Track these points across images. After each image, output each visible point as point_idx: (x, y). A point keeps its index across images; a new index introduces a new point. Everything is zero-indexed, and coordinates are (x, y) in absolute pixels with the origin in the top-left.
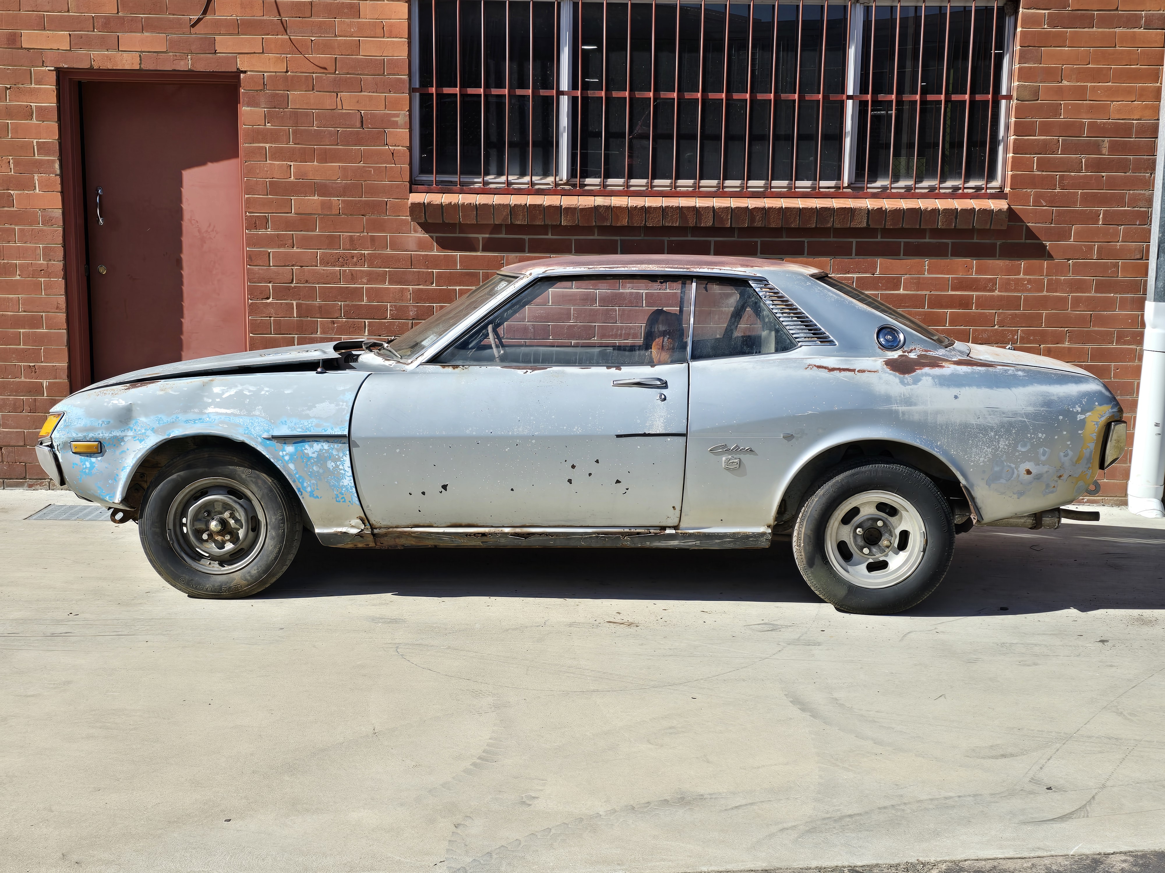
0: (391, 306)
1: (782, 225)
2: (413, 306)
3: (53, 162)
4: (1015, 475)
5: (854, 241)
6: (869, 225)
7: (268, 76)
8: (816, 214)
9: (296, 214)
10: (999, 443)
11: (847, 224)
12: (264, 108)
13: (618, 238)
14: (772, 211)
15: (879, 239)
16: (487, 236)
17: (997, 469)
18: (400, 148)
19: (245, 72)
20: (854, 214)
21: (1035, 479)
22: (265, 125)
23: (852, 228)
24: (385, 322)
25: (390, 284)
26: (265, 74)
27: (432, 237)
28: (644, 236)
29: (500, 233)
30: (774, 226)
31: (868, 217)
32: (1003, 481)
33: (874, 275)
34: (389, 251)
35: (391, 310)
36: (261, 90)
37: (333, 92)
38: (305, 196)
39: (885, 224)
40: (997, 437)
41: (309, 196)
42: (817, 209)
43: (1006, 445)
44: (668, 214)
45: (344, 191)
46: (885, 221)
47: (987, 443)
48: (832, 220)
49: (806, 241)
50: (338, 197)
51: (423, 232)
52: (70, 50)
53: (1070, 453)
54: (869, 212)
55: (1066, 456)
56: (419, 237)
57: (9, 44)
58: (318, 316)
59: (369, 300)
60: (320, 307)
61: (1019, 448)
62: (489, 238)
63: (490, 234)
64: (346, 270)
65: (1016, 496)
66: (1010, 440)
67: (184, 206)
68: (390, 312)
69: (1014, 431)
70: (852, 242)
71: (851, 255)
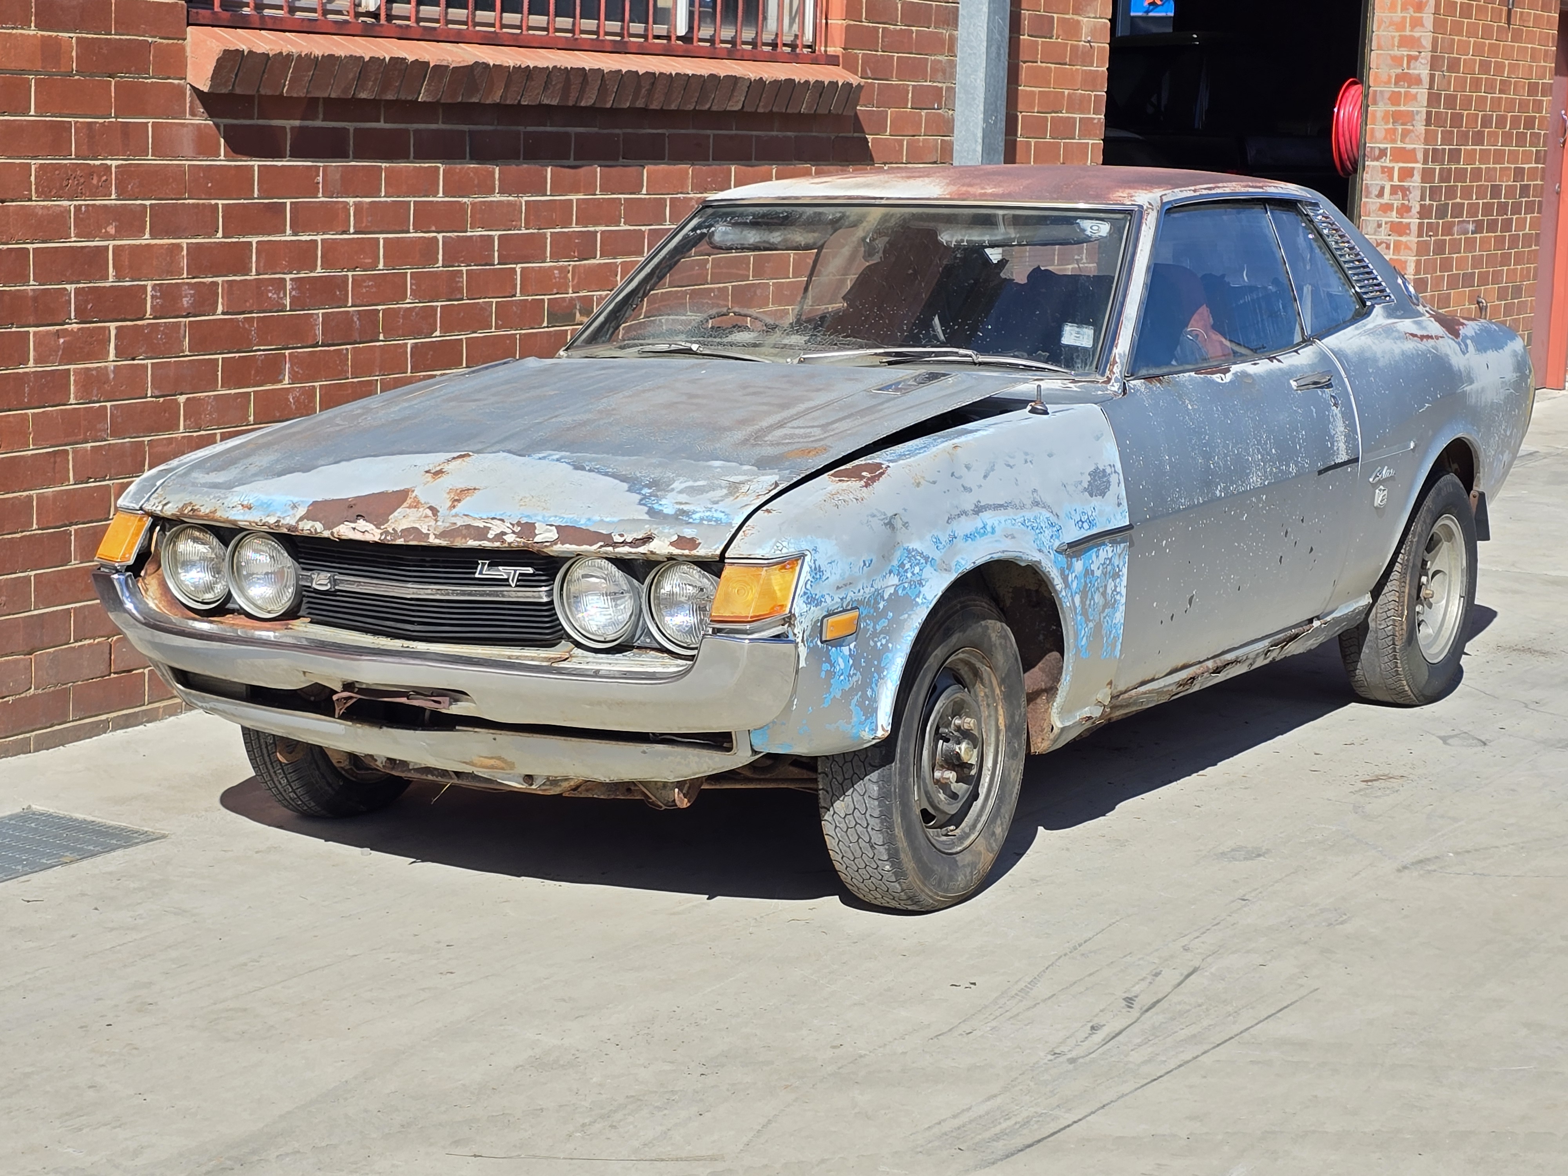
0: (154, 287)
2: (188, 284)
5: (711, 134)
13: (465, 128)
16: (297, 123)
24: (143, 325)
25: (153, 236)
27: (217, 125)
28: (498, 124)
29: (314, 118)
34: (150, 160)
35: (153, 297)
38: (13, 28)
41: (22, 28)
50: (71, 31)
51: (206, 115)
56: (199, 125)
58: (31, 319)
59: (119, 277)
60: (38, 296)
62: (301, 128)
63: (302, 119)
64: (80, 206)
68: (152, 302)
70: (709, 136)
71: (708, 160)
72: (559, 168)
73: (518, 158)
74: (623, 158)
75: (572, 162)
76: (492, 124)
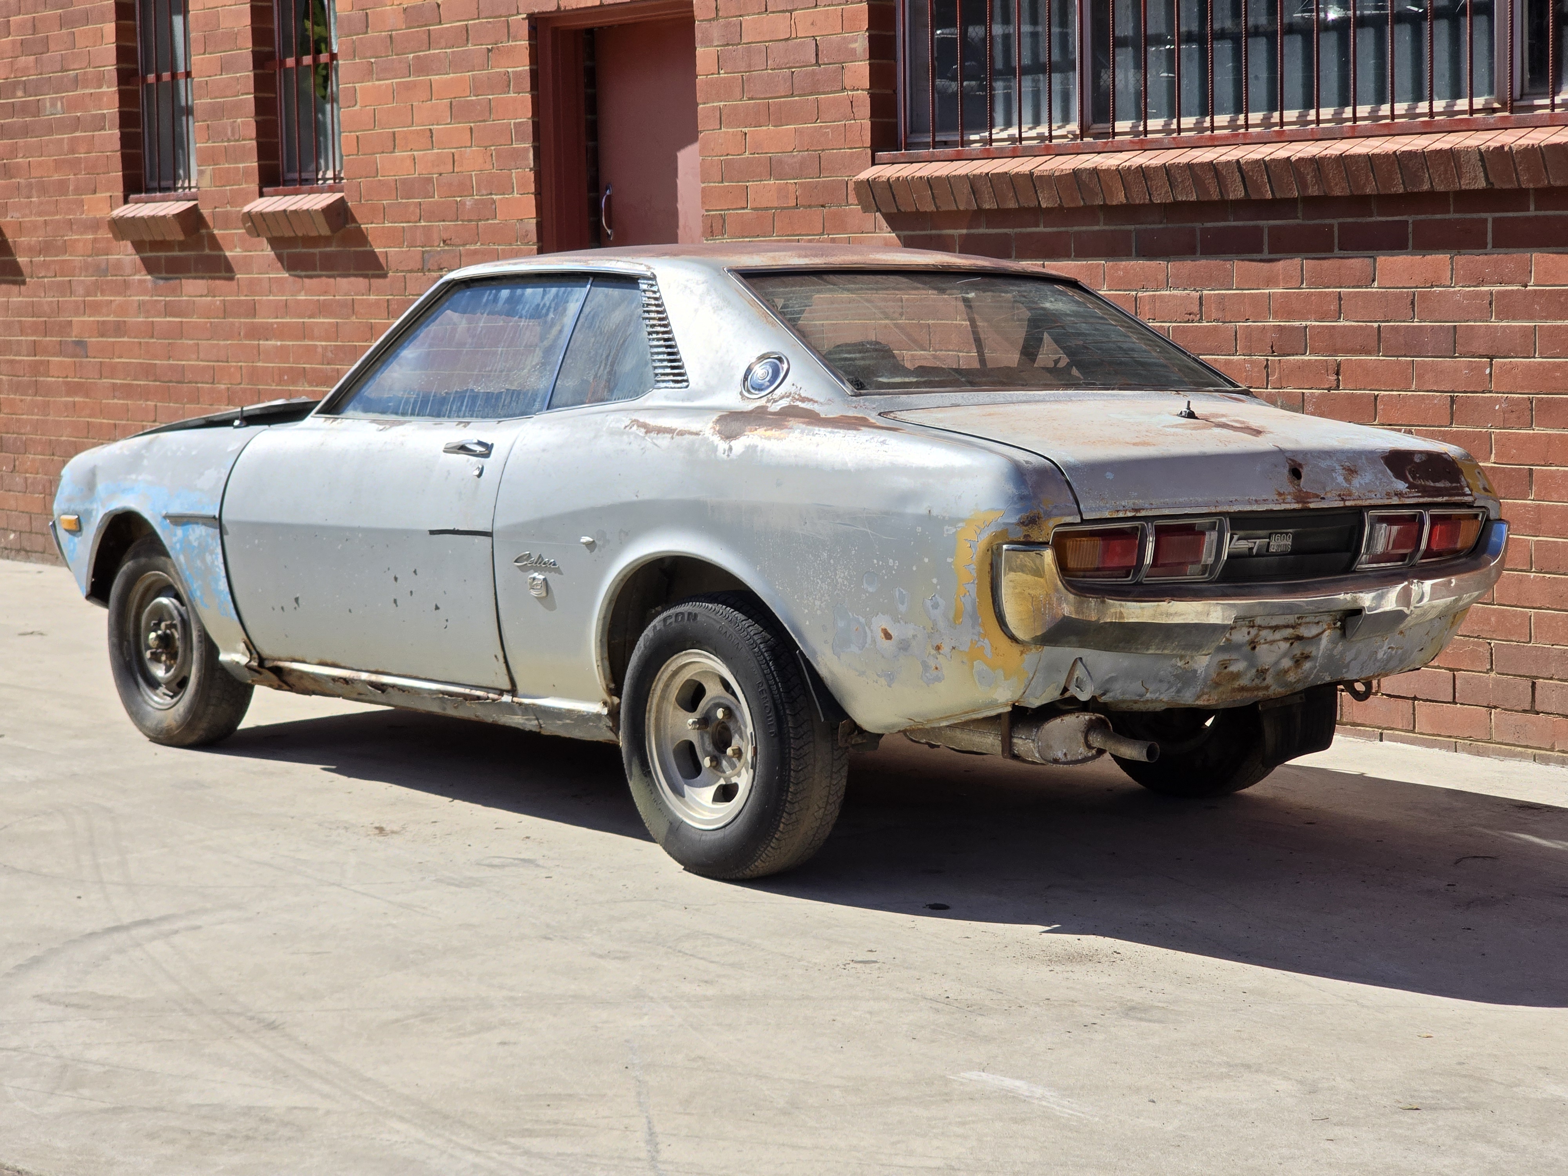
1: (1351, 190)
3: (528, 149)
4: (869, 640)
5: (1489, 216)
6: (1492, 184)
8: (1397, 166)
9: (752, 209)
10: (836, 574)
11: (1454, 182)
12: (717, 46)
13: (1131, 227)
14: (1328, 164)
15: (1532, 212)
16: (964, 231)
17: (841, 624)
18: (860, 92)
21: (900, 649)
22: (719, 73)
23: (1465, 191)
27: (898, 237)
28: (1167, 222)
29: (980, 226)
30: (1339, 194)
31: (1484, 166)
32: (854, 648)
33: (1526, 286)
36: (713, 19)
37: (787, 11)
38: (762, 182)
39: (1518, 179)
40: (832, 561)
41: (765, 181)
42: (1396, 156)
43: (847, 579)
44: (1176, 180)
45: (800, 171)
46: (1517, 174)
47: (821, 573)
48: (1427, 175)
49: (1410, 221)
50: (794, 179)
51: (889, 229)
53: (941, 601)
54: (1485, 157)
55: (935, 606)
56: (884, 238)
61: (865, 586)
62: (967, 235)
63: (968, 228)
65: (883, 681)
66: (850, 569)
67: (680, 206)
69: (853, 552)
70: (1486, 220)
71: (1486, 248)
72: (1247, 263)
73: (1194, 253)
74: (1340, 249)
75: (1266, 255)
76: (1161, 223)
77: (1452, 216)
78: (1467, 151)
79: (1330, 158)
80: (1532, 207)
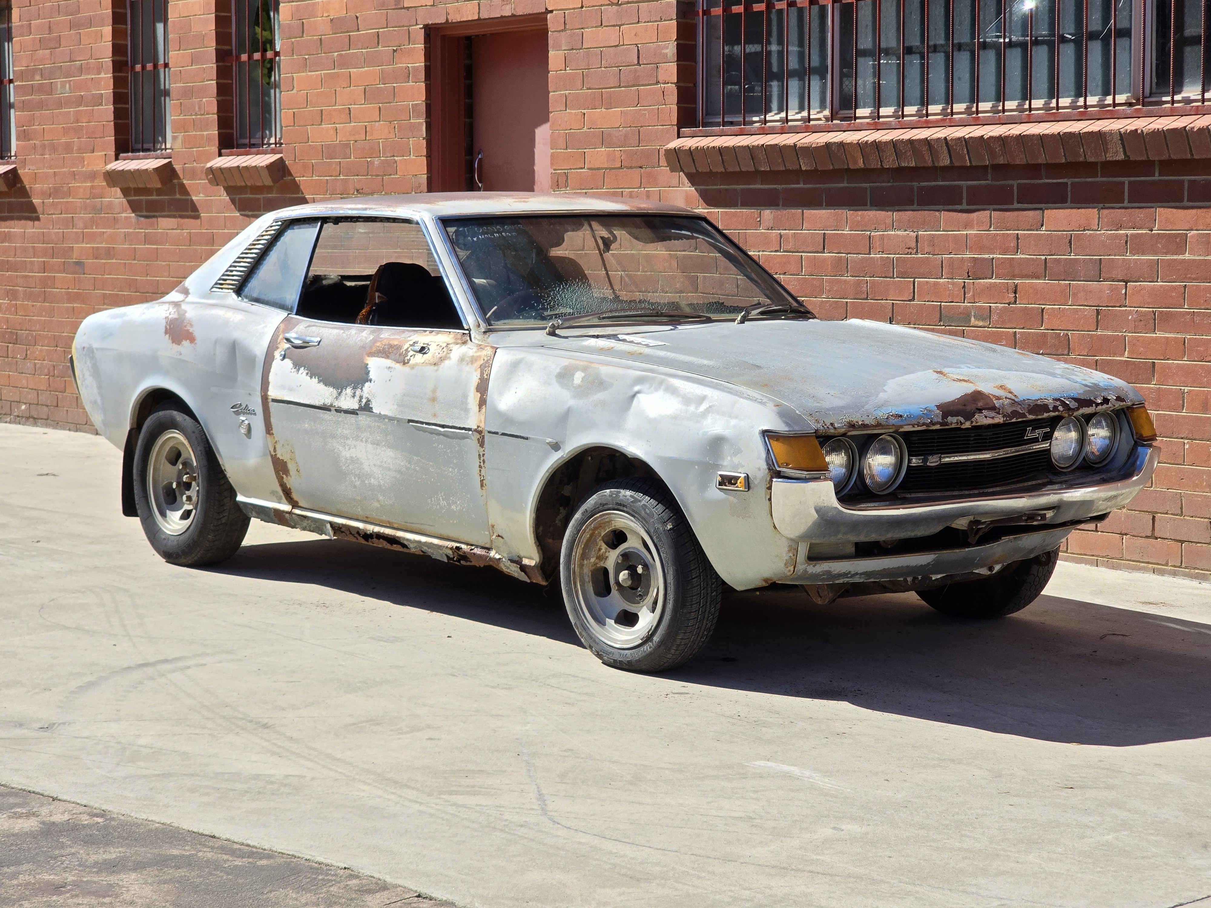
1: (1027, 160)
3: (422, 123)
5: (1126, 180)
6: (1128, 157)
7: (569, 13)
8: (1060, 143)
9: (588, 169)
11: (1101, 155)
12: (565, 50)
13: (867, 185)
14: (1011, 141)
15: (1157, 177)
16: (745, 187)
18: (669, 85)
19: (551, 11)
20: (1106, 140)
22: (565, 70)
23: (1109, 161)
26: (566, 12)
27: (697, 191)
28: (893, 182)
29: (757, 183)
30: (1018, 163)
31: (1123, 144)
33: (1152, 231)
36: (562, 31)
37: (617, 25)
38: (595, 149)
39: (1147, 153)
41: (598, 148)
44: (901, 151)
45: (624, 142)
46: (1146, 150)
48: (1082, 150)
49: (1069, 183)
50: (620, 147)
52: (433, 5)
54: (1124, 137)
56: (686, 191)
57: (396, 5)
62: (746, 189)
63: (748, 184)
70: (1124, 183)
71: (1123, 202)
72: (951, 213)
73: (913, 206)
74: (1018, 204)
75: (964, 206)
76: (889, 182)
77: (1099, 179)
78: (1111, 133)
79: (1012, 136)
80: (1157, 174)
